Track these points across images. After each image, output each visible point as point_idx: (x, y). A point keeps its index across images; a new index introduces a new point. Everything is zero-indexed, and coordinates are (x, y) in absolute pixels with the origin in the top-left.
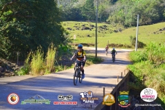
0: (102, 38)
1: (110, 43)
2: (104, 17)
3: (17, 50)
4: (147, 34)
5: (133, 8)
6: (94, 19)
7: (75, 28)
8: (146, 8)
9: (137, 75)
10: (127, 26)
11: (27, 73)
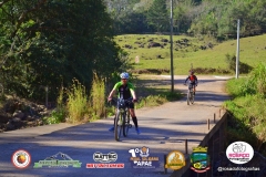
0: (180, 59)
1: (195, 67)
2: (183, 26)
3: (45, 85)
4: (253, 50)
5: (230, 9)
6: (167, 29)
7: (137, 45)
8: (251, 8)
9: (239, 116)
10: (221, 39)
11: (62, 120)
